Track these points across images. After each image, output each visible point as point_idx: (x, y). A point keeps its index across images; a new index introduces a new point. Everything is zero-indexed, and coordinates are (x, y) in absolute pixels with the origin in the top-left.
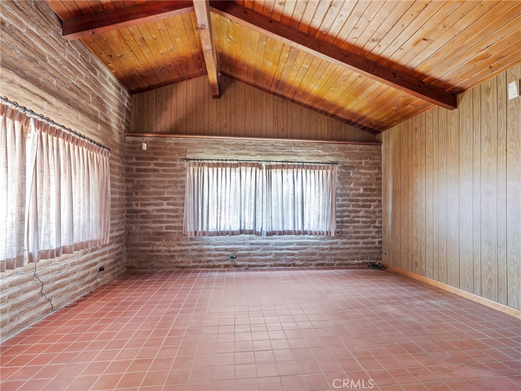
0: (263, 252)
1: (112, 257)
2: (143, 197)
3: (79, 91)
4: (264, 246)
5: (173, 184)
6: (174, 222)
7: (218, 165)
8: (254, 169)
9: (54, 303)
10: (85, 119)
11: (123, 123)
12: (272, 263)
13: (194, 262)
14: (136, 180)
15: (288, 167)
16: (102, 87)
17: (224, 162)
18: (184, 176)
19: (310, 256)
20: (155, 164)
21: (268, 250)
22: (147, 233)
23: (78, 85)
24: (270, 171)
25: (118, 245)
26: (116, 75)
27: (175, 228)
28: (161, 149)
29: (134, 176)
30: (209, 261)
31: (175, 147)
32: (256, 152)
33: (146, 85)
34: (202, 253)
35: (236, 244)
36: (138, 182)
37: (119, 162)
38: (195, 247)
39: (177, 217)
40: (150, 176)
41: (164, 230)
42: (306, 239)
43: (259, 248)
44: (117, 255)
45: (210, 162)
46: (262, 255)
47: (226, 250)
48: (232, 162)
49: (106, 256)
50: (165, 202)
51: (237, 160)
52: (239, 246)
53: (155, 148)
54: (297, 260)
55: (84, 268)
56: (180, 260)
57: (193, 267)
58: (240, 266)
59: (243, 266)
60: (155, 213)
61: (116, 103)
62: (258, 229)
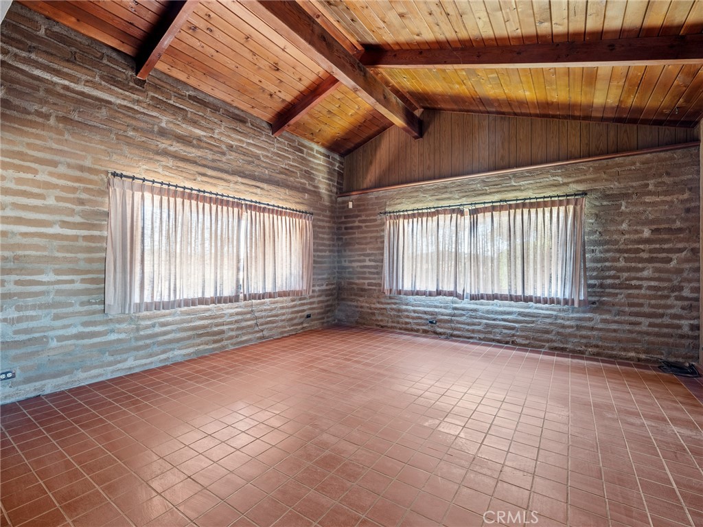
0: (469, 320)
1: (321, 308)
2: (350, 253)
3: (287, 172)
4: (471, 313)
5: (373, 240)
6: (374, 279)
7: (413, 216)
8: (454, 216)
9: (266, 333)
10: (292, 193)
11: (333, 186)
12: (482, 336)
13: (392, 322)
14: (344, 237)
15: (501, 208)
16: (310, 161)
17: (420, 211)
18: (383, 230)
19: (540, 335)
20: (360, 221)
21: (476, 318)
22: (353, 288)
23: (287, 167)
24: (475, 216)
25: (328, 298)
26: (323, 145)
27: (375, 285)
28: (364, 205)
29: (343, 234)
30: (407, 323)
31: (376, 201)
32: (461, 195)
33: (353, 145)
34: (400, 314)
35: (436, 307)
36: (346, 239)
37: (330, 222)
38: (394, 306)
39: (378, 273)
40: (354, 233)
41: (367, 287)
42: (532, 308)
43: (464, 315)
44: (327, 306)
45: (406, 213)
46: (468, 324)
47: (425, 313)
48: (429, 211)
49: (314, 306)
50: (367, 258)
51: (434, 208)
52: (440, 310)
53: (359, 205)
54: (518, 336)
55: (292, 313)
56: (380, 318)
57: (392, 327)
58: (440, 334)
59: (444, 334)
60: (359, 269)
61: (325, 170)
62: (460, 291)
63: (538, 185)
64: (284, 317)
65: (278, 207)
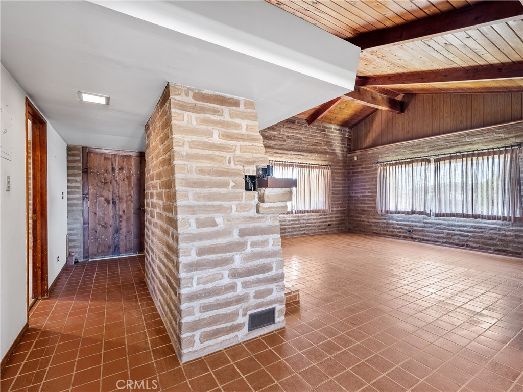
0: (435, 230)
1: (337, 221)
2: (355, 188)
3: (316, 144)
4: (436, 226)
5: (371, 180)
6: (371, 204)
7: (396, 164)
8: (424, 163)
9: (306, 232)
10: (319, 155)
11: (345, 147)
12: (444, 241)
13: (384, 231)
14: (352, 178)
15: (457, 157)
16: (329, 135)
17: (401, 161)
18: (377, 174)
19: (487, 241)
20: (361, 168)
21: (441, 229)
22: (357, 210)
23: (316, 141)
24: (438, 163)
25: (342, 215)
26: (338, 125)
27: (372, 207)
28: (364, 158)
29: (351, 176)
30: (393, 232)
31: (372, 155)
32: (429, 149)
33: (357, 121)
34: (388, 226)
35: (412, 221)
36: (353, 180)
37: (342, 169)
38: (384, 221)
39: (373, 200)
40: (358, 176)
41: (366, 209)
42: (482, 223)
43: (432, 227)
44: (341, 220)
45: (391, 163)
46: (435, 233)
47: (405, 225)
48: (407, 160)
49: (333, 219)
50: (367, 191)
51: (410, 159)
52: (415, 223)
53: (361, 158)
54: (471, 241)
55: (320, 222)
56: (375, 228)
57: (383, 234)
58: (415, 239)
59: (418, 239)
60: (361, 198)
61: (339, 138)
62: (428, 211)
63: (486, 140)
64: (315, 224)
65: (312, 164)
